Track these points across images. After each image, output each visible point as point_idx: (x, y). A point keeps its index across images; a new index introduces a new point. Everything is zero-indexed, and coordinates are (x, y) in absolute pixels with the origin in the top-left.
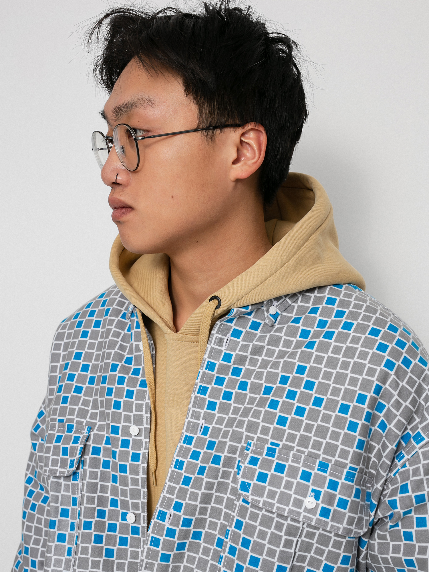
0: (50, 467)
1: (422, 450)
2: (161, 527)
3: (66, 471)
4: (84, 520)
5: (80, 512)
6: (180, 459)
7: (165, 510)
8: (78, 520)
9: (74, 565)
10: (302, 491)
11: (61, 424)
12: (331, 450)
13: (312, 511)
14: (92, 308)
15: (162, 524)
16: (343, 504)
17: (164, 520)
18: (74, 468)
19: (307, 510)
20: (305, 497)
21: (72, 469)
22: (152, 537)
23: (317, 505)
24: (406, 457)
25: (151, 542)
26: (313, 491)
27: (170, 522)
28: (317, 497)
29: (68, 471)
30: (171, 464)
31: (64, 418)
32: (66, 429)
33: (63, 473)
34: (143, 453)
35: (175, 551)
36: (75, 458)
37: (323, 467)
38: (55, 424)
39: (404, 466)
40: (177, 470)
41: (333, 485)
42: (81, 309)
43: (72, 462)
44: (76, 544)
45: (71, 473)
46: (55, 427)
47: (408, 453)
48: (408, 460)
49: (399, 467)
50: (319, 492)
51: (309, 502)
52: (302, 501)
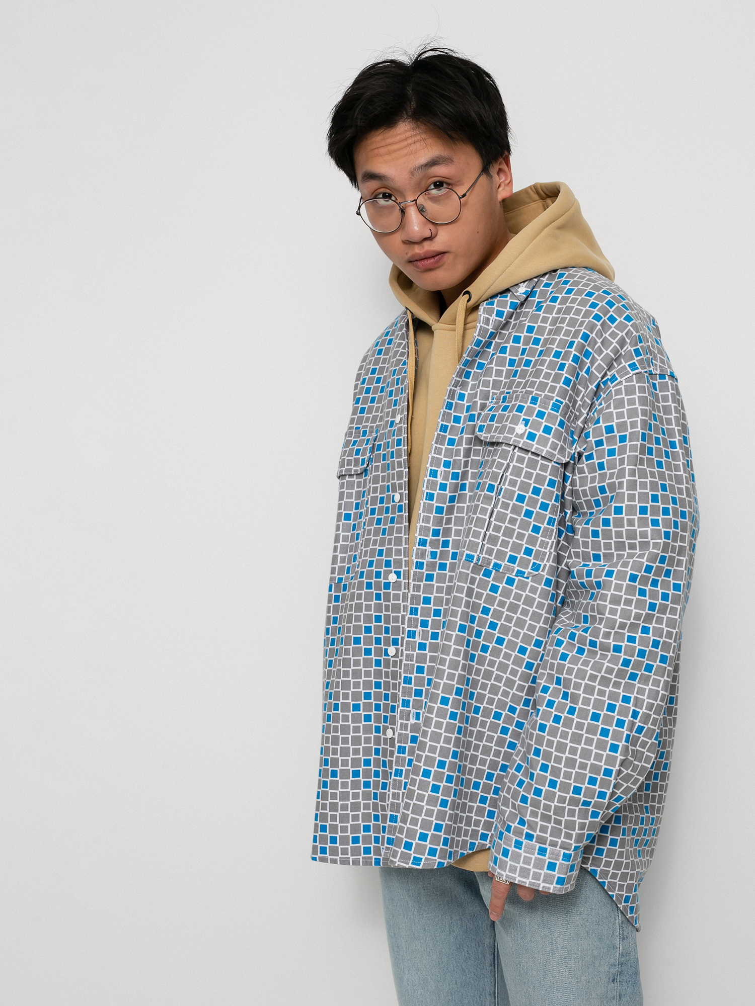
0: (346, 467)
1: (615, 388)
2: (435, 483)
3: (359, 468)
4: (370, 507)
5: (367, 501)
6: (444, 423)
7: (436, 469)
8: (365, 509)
9: (362, 546)
10: (516, 420)
11: (357, 430)
12: (542, 386)
14: (390, 336)
15: (435, 481)
16: (548, 430)
17: (436, 477)
18: (365, 466)
20: (517, 425)
21: (363, 467)
22: (427, 493)
24: (602, 396)
25: (426, 497)
26: (524, 419)
27: (442, 478)
28: (526, 424)
29: (360, 469)
30: (437, 429)
31: (361, 426)
32: (362, 434)
33: (357, 470)
34: (403, 437)
35: (448, 504)
36: (366, 457)
37: (535, 400)
38: (353, 431)
39: (600, 404)
40: (442, 433)
41: (540, 414)
42: (380, 337)
43: (363, 460)
44: (363, 528)
45: (363, 470)
46: (352, 434)
47: (604, 393)
48: (604, 398)
49: (597, 406)
50: (529, 420)
51: (520, 428)
52: (514, 428)
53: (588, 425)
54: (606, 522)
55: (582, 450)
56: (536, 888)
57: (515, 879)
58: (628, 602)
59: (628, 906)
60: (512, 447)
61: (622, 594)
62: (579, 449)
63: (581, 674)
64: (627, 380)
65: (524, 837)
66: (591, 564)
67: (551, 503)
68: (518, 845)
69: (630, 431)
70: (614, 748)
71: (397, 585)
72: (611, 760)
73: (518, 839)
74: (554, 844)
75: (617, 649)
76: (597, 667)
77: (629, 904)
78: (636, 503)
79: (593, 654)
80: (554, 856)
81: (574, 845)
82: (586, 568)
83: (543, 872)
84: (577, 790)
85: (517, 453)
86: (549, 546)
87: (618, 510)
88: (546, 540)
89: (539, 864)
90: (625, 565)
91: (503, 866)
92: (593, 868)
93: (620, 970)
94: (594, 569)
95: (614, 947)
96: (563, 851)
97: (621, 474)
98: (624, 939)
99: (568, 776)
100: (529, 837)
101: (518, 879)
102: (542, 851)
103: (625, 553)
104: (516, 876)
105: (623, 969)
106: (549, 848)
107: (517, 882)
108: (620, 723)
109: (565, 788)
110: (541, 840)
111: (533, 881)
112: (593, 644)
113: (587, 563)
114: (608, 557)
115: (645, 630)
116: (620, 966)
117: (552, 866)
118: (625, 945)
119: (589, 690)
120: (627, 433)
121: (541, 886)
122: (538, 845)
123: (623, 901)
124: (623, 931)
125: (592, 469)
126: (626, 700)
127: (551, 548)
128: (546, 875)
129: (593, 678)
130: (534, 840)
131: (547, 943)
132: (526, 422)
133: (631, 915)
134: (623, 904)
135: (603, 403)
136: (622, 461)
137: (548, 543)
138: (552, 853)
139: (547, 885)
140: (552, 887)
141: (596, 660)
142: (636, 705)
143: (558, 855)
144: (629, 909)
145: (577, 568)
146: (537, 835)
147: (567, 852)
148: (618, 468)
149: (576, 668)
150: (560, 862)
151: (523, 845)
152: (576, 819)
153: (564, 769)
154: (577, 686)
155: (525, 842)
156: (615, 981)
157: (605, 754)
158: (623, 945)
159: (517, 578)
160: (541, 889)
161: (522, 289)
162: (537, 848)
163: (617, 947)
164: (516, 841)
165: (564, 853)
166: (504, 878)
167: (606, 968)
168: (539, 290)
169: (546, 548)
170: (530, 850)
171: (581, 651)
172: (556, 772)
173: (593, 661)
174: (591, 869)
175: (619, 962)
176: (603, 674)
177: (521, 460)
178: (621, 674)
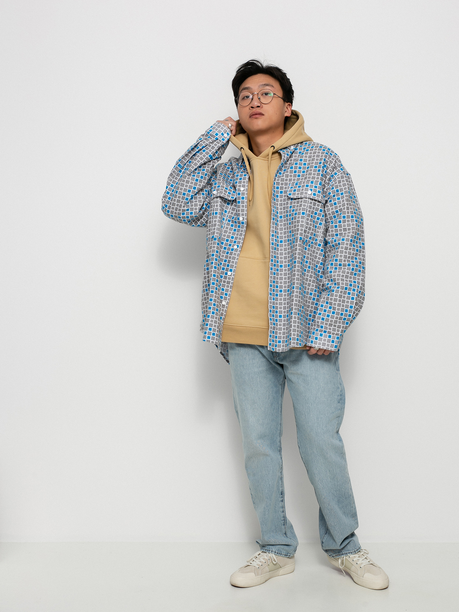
1: (337, 177)
10: (307, 190)
12: (313, 178)
13: (311, 194)
16: (319, 192)
19: (309, 195)
20: (308, 191)
23: (312, 193)
24: (333, 180)
26: (310, 189)
28: (311, 191)
34: (246, 197)
37: (312, 182)
39: (332, 183)
41: (316, 187)
47: (333, 179)
48: (333, 181)
50: (312, 189)
51: (309, 192)
52: (307, 192)
53: (328, 191)
54: (340, 222)
55: (327, 199)
56: (328, 349)
57: (321, 347)
58: (350, 249)
60: (308, 199)
61: (348, 246)
62: (326, 199)
63: (339, 275)
64: (341, 174)
65: (323, 332)
66: (335, 238)
67: (320, 218)
68: (321, 335)
69: (344, 191)
70: (353, 298)
71: (236, 250)
72: (352, 303)
73: (321, 333)
74: (333, 334)
75: (349, 265)
76: (344, 272)
78: (350, 214)
79: (340, 268)
80: (334, 338)
81: (340, 334)
82: (334, 239)
83: (330, 344)
84: (342, 314)
85: (310, 201)
86: (320, 232)
87: (344, 217)
88: (319, 230)
89: (329, 341)
90: (348, 236)
91: (316, 343)
94: (337, 239)
96: (336, 336)
97: (344, 205)
99: (338, 309)
100: (325, 332)
101: (322, 347)
102: (330, 337)
103: (347, 232)
104: (321, 346)
106: (332, 335)
107: (321, 348)
108: (354, 290)
109: (338, 314)
110: (329, 333)
111: (327, 347)
112: (340, 265)
113: (333, 238)
114: (341, 234)
115: (356, 259)
117: (333, 342)
119: (342, 280)
120: (343, 192)
121: (330, 349)
122: (328, 334)
125: (331, 205)
126: (355, 282)
127: (320, 233)
128: (331, 344)
129: (343, 276)
130: (327, 333)
132: (311, 190)
135: (333, 182)
136: (343, 201)
137: (319, 231)
138: (333, 337)
139: (331, 348)
140: (333, 349)
141: (342, 270)
142: (358, 284)
143: (335, 337)
145: (330, 240)
146: (328, 331)
147: (338, 336)
148: (342, 203)
149: (336, 274)
150: (336, 340)
151: (323, 335)
152: (341, 324)
153: (337, 307)
154: (338, 279)
155: (324, 334)
157: (350, 301)
159: (311, 244)
160: (329, 350)
161: (292, 148)
162: (328, 335)
164: (320, 334)
165: (337, 337)
166: (317, 347)
168: (298, 148)
169: (319, 233)
170: (325, 336)
171: (336, 268)
172: (334, 309)
173: (341, 271)
176: (346, 274)
177: (311, 203)
178: (351, 274)
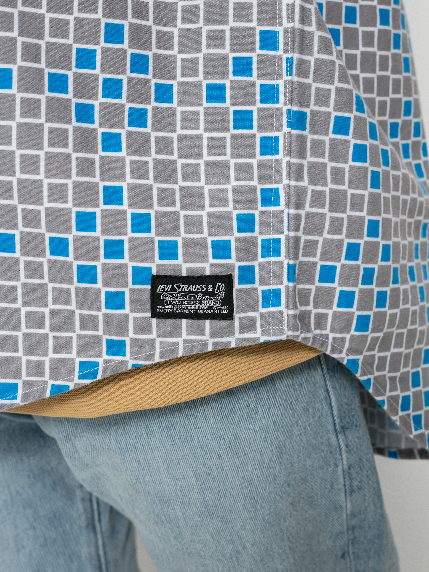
59: (409, 415)
77: (410, 411)
92: (351, 357)
93: (351, 537)
95: (338, 508)
98: (352, 491)
105: (357, 534)
116: (350, 532)
118: (356, 501)
123: (399, 409)
124: (351, 480)
131: (223, 542)
133: (419, 432)
134: (401, 413)
144: (412, 422)
156: (346, 554)
158: (351, 501)
163: (341, 507)
167: (329, 543)
174: (348, 361)
175: (348, 526)
